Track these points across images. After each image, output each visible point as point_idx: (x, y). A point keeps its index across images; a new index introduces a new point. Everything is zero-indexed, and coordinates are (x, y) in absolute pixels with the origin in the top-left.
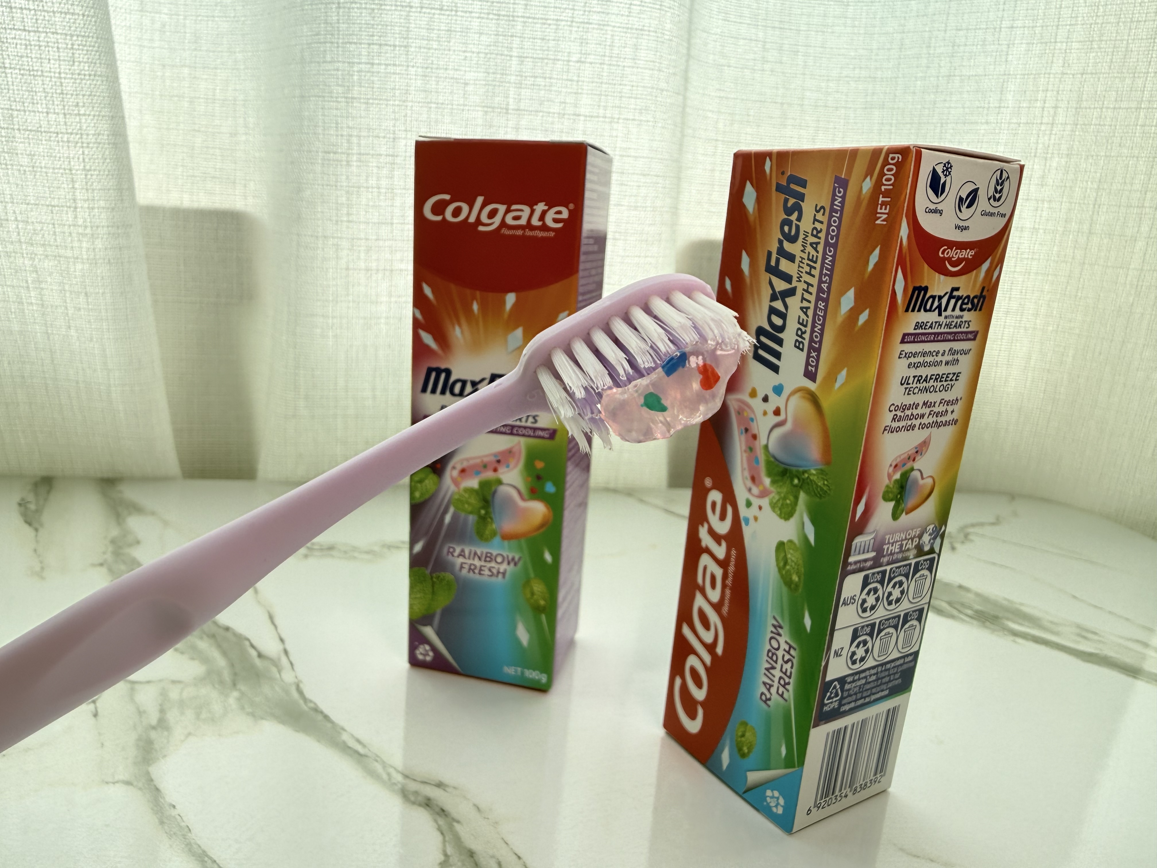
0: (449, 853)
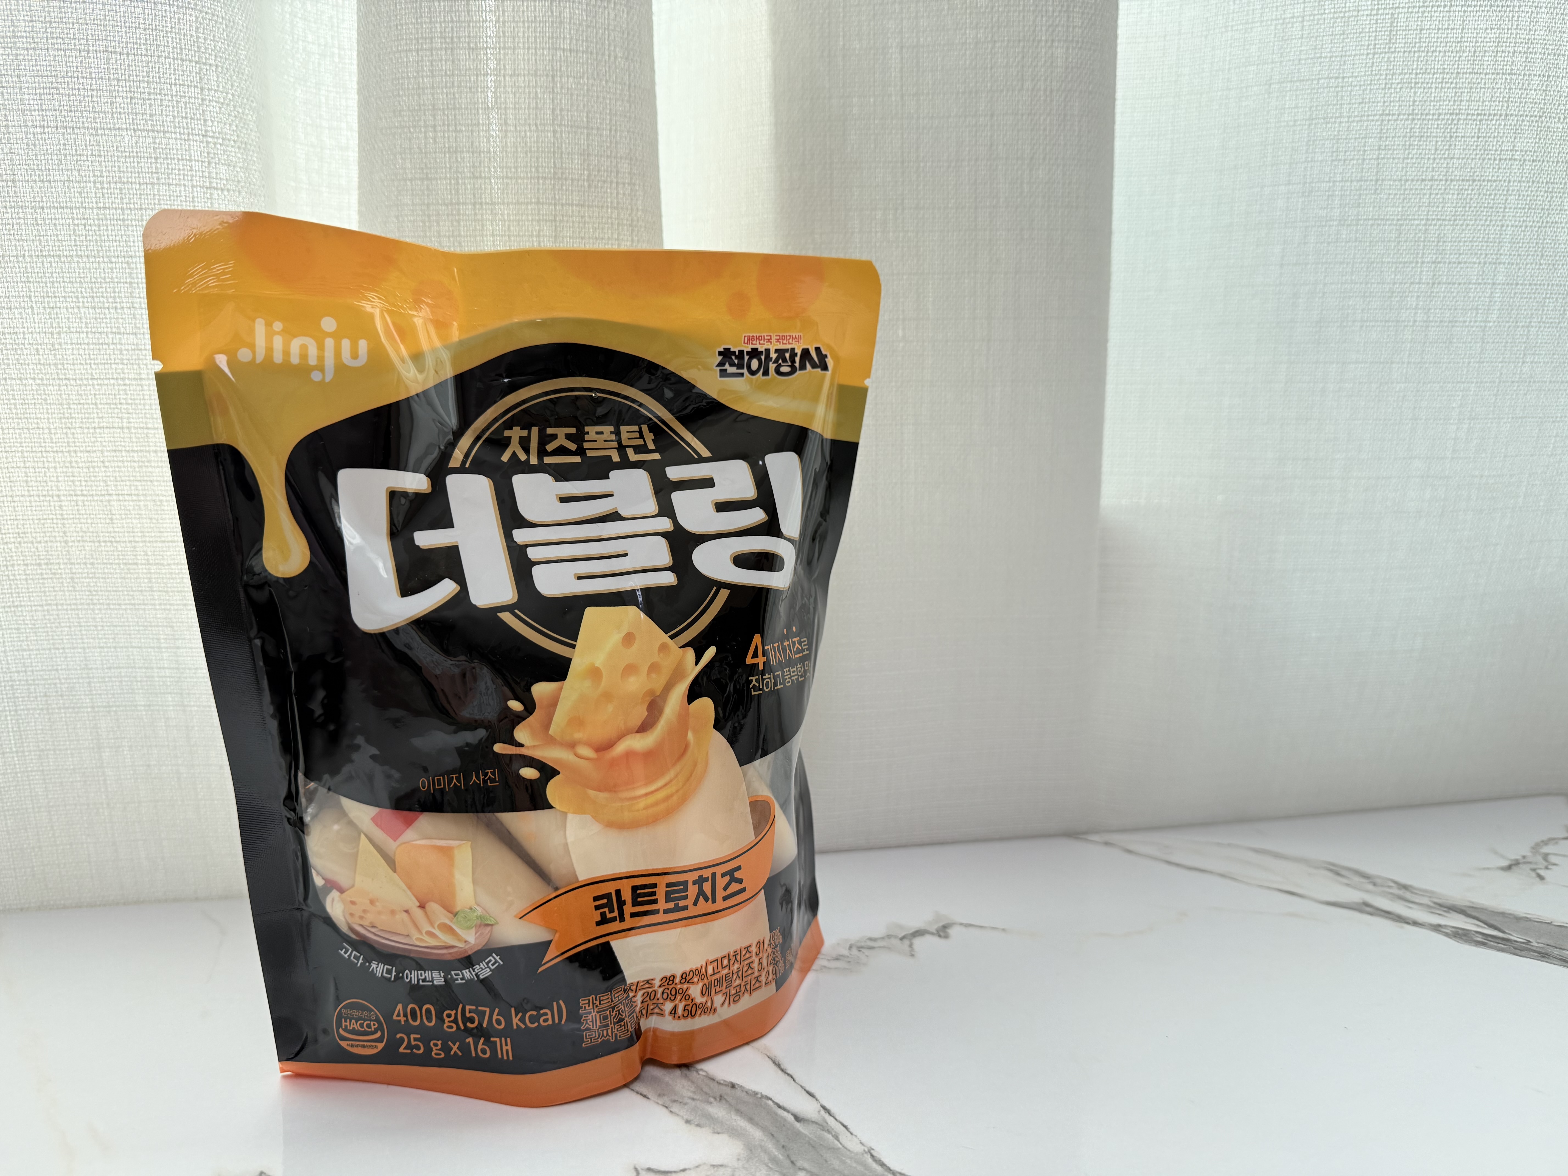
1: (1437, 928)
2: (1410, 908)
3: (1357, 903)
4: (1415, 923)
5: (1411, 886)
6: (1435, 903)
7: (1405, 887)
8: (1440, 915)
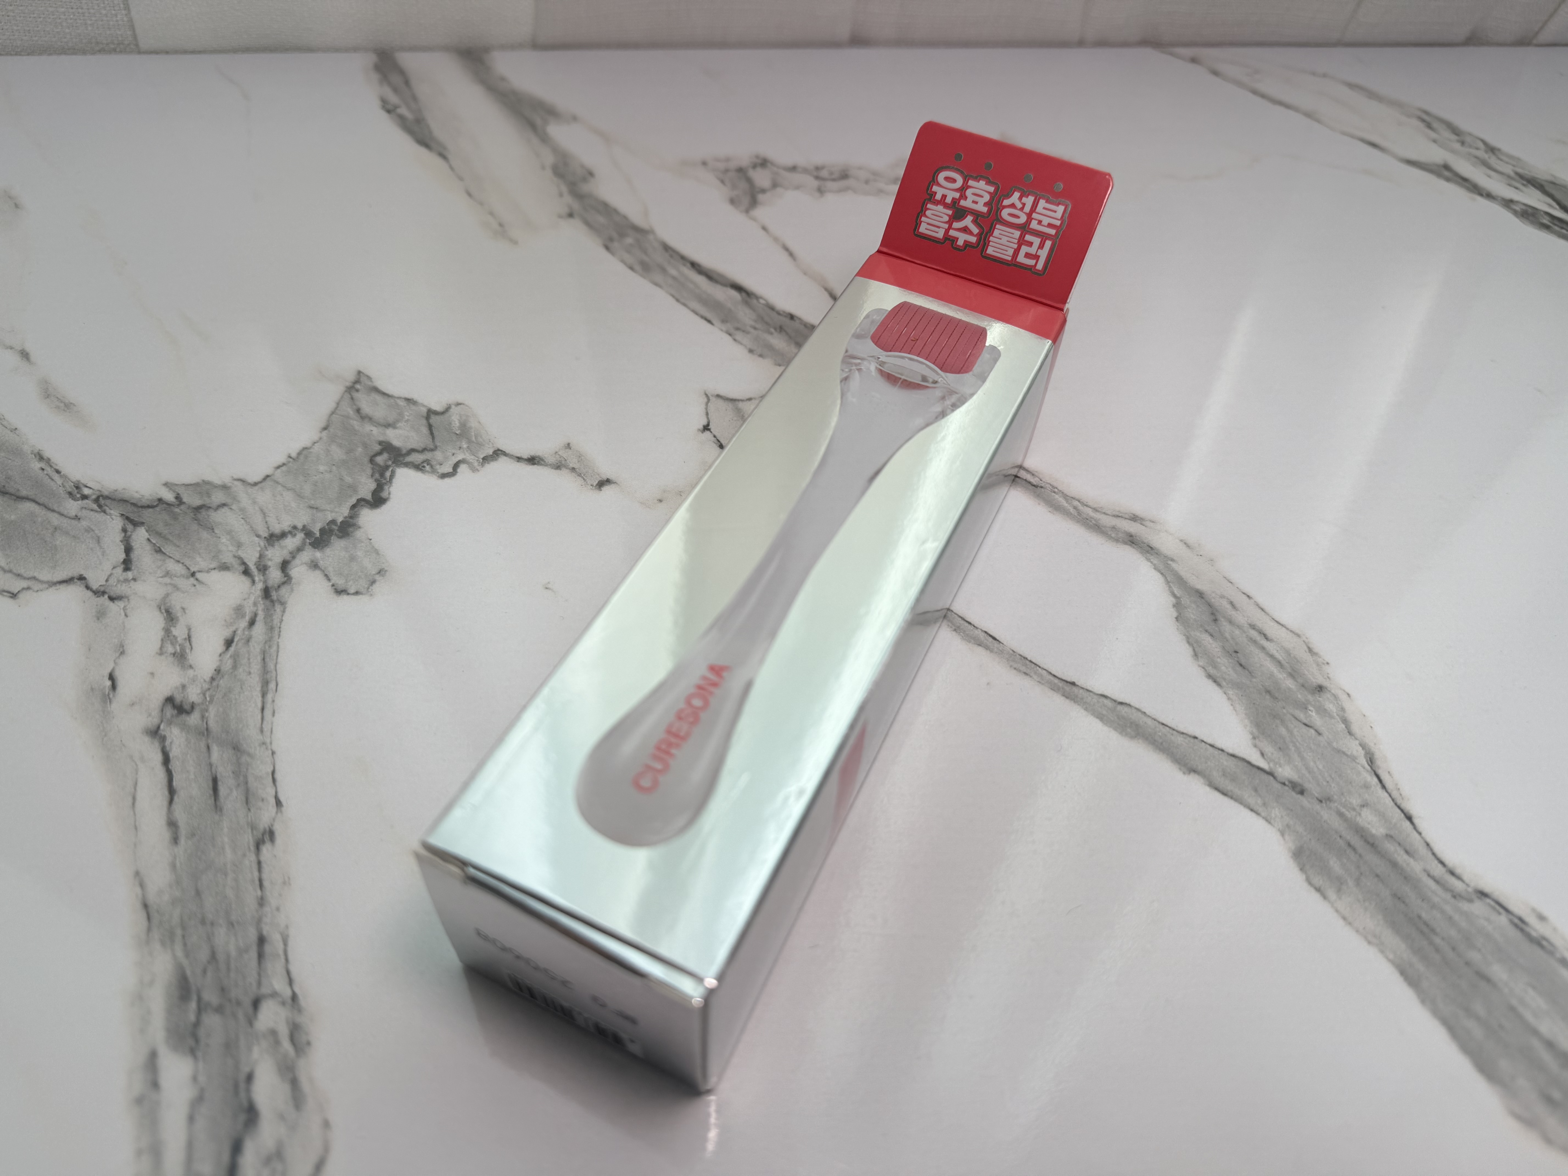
0: (1178, 595)
1: (1508, 203)
2: (1489, 176)
3: (1438, 166)
4: (1489, 196)
5: (1499, 150)
6: (1517, 173)
7: (1492, 150)
8: (1516, 188)
